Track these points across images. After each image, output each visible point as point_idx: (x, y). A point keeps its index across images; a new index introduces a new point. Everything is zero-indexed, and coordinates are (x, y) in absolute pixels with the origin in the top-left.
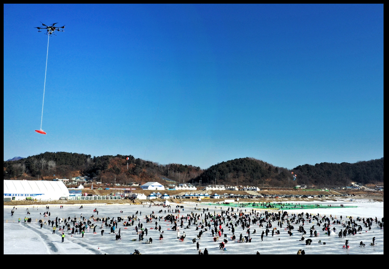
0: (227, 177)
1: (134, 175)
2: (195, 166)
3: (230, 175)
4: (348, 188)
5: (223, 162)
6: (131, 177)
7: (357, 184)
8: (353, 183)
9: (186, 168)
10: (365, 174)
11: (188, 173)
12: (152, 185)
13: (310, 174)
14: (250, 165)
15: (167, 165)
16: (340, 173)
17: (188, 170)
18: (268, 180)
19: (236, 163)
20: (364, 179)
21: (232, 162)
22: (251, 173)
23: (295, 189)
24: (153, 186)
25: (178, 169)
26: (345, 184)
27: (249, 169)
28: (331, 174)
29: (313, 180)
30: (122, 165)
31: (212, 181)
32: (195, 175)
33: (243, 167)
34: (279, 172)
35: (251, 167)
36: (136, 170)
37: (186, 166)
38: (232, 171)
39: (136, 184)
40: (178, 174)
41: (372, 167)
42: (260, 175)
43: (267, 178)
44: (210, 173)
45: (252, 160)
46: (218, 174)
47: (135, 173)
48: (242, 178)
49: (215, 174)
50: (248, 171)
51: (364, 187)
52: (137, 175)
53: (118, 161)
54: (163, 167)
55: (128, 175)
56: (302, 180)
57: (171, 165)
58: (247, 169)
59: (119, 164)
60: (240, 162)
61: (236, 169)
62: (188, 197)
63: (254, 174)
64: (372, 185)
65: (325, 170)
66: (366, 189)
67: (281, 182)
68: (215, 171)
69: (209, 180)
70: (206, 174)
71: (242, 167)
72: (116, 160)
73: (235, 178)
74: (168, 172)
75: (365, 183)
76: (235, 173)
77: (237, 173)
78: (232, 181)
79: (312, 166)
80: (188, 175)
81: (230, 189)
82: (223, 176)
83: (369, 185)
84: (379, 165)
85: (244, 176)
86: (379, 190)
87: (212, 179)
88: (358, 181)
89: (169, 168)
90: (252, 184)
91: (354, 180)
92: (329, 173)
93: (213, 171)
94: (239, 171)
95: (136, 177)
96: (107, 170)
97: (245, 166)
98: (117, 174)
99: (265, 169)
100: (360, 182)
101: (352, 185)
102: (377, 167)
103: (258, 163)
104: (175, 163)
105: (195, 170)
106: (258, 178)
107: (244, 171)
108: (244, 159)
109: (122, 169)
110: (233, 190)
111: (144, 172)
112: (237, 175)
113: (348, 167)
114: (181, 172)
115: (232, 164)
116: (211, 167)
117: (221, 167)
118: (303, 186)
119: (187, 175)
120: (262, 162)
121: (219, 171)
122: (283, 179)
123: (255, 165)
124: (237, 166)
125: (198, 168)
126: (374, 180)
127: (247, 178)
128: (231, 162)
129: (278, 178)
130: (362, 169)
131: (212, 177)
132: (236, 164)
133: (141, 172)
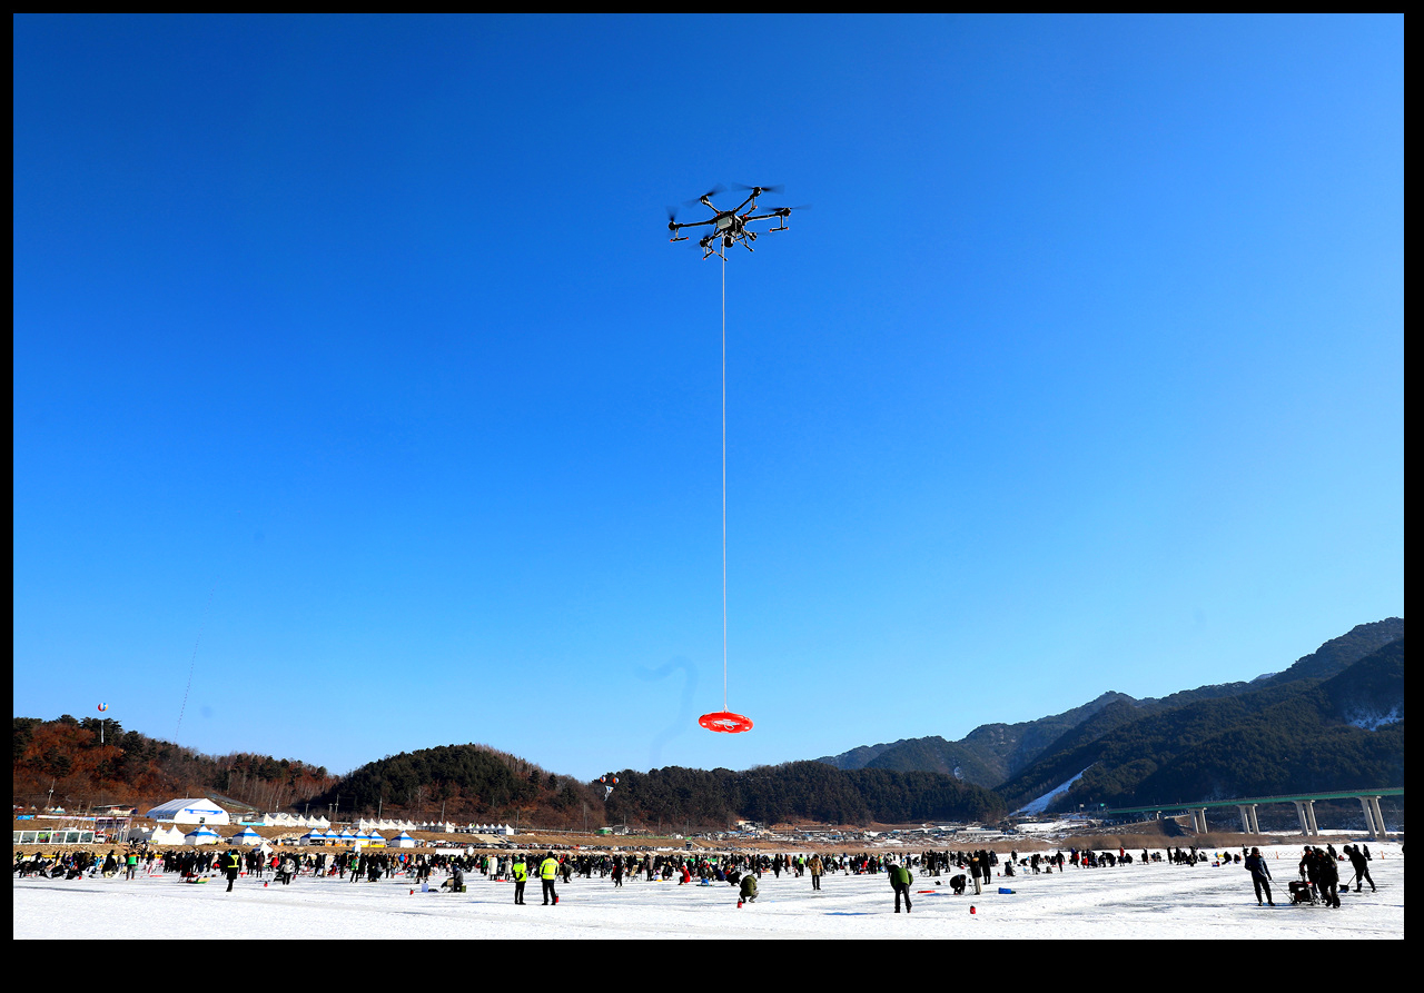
0: (412, 797)
1: (116, 780)
2: (315, 765)
3: (421, 792)
4: (732, 833)
5: (402, 753)
6: (108, 788)
7: (753, 825)
8: (741, 823)
9: (283, 770)
10: (770, 798)
11: (291, 783)
12: (191, 807)
13: (637, 797)
14: (481, 765)
15: (222, 759)
16: (711, 796)
17: (290, 776)
18: (527, 809)
19: (439, 757)
20: (768, 810)
21: (429, 755)
22: (483, 788)
23: (601, 833)
24: (192, 811)
25: (261, 769)
26: (724, 823)
27: (478, 777)
28: (689, 797)
29: (645, 814)
30: (76, 749)
31: (369, 808)
32: (311, 791)
33: (460, 770)
34: (559, 788)
35: (483, 771)
36: (128, 764)
37: (284, 763)
38: (430, 779)
39: (122, 808)
40: (260, 785)
41: (786, 779)
42: (508, 793)
43: (526, 802)
44: (364, 783)
45: (485, 752)
46: (387, 787)
47: (120, 773)
48: (457, 802)
49: (378, 786)
50: (474, 782)
51: (767, 832)
52: (128, 781)
53: (65, 735)
54: (213, 763)
55: (95, 779)
56: (616, 813)
57: (239, 756)
58: (470, 776)
59: (69, 744)
60: (453, 756)
61: (437, 776)
62: (319, 841)
63: (492, 791)
64: (787, 827)
65: (674, 785)
66: (776, 837)
67: (563, 815)
68: (378, 778)
69: (360, 803)
70: (351, 785)
71: (457, 770)
72: (56, 733)
73: (436, 801)
74: (227, 778)
75: (771, 821)
76: (438, 787)
77: (443, 785)
78: (427, 808)
79: (641, 776)
80: (290, 790)
81: (430, 829)
82: (400, 793)
83: (779, 827)
84: (802, 776)
85: (461, 795)
86: (804, 838)
87: (369, 802)
88: (754, 818)
89: (229, 768)
90: (484, 818)
91: (744, 814)
92: (684, 794)
93: (372, 777)
94: (449, 781)
95: (122, 787)
96: (20, 761)
97: (465, 766)
98: (57, 777)
99: (520, 778)
100: (760, 820)
101: (740, 828)
102: (798, 780)
103: (501, 761)
104: (249, 753)
105: (312, 778)
106: (502, 801)
107: (461, 781)
108: (464, 747)
109: (78, 759)
110: (436, 831)
111: (153, 774)
112: (442, 791)
113: (730, 780)
114: (269, 779)
115: (429, 761)
116: (366, 768)
117: (397, 768)
118: (621, 830)
119: (285, 790)
120: (511, 758)
121: (391, 778)
122: (568, 808)
123: (493, 767)
124: (444, 766)
125: (322, 770)
126: (791, 813)
127: (470, 803)
128: (425, 754)
129: (555, 804)
130: (764, 786)
131: (370, 794)
132: (440, 761)
133: (143, 771)
